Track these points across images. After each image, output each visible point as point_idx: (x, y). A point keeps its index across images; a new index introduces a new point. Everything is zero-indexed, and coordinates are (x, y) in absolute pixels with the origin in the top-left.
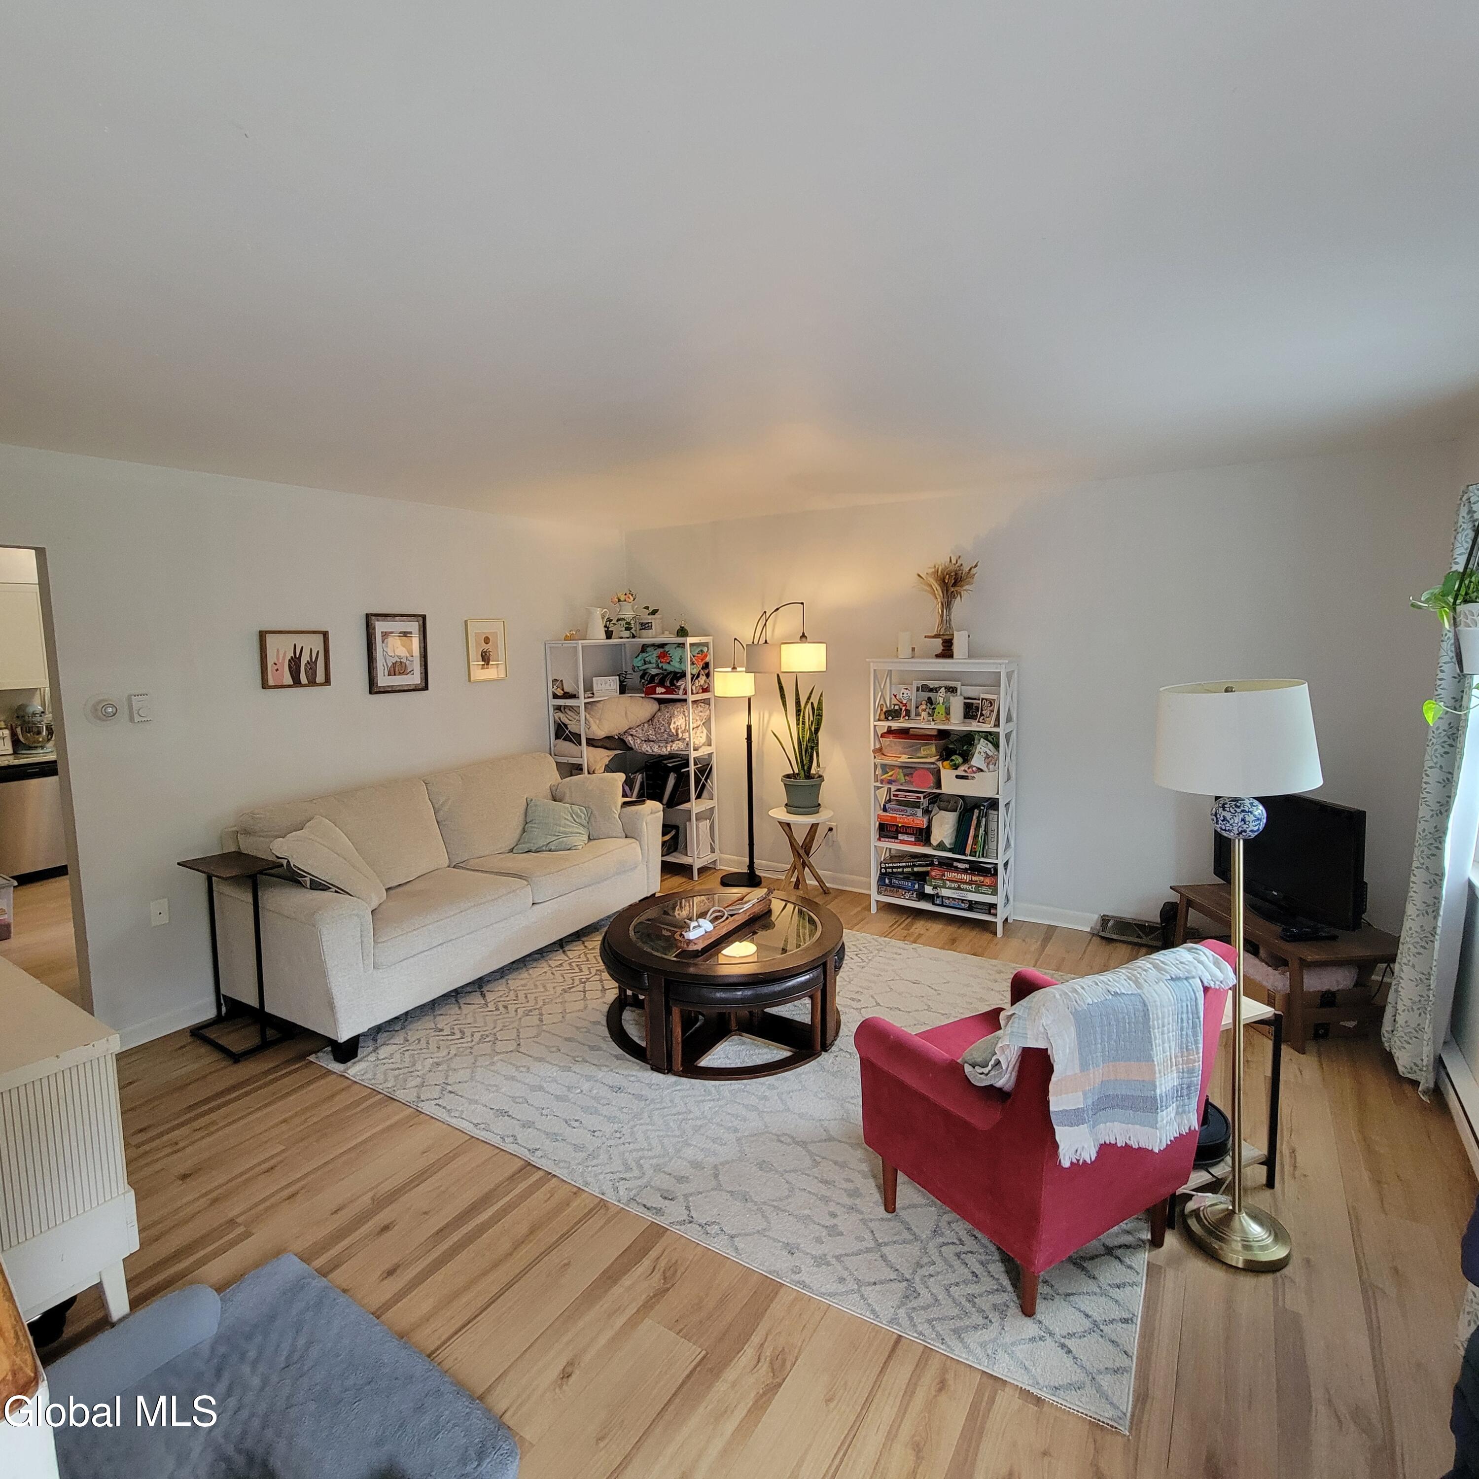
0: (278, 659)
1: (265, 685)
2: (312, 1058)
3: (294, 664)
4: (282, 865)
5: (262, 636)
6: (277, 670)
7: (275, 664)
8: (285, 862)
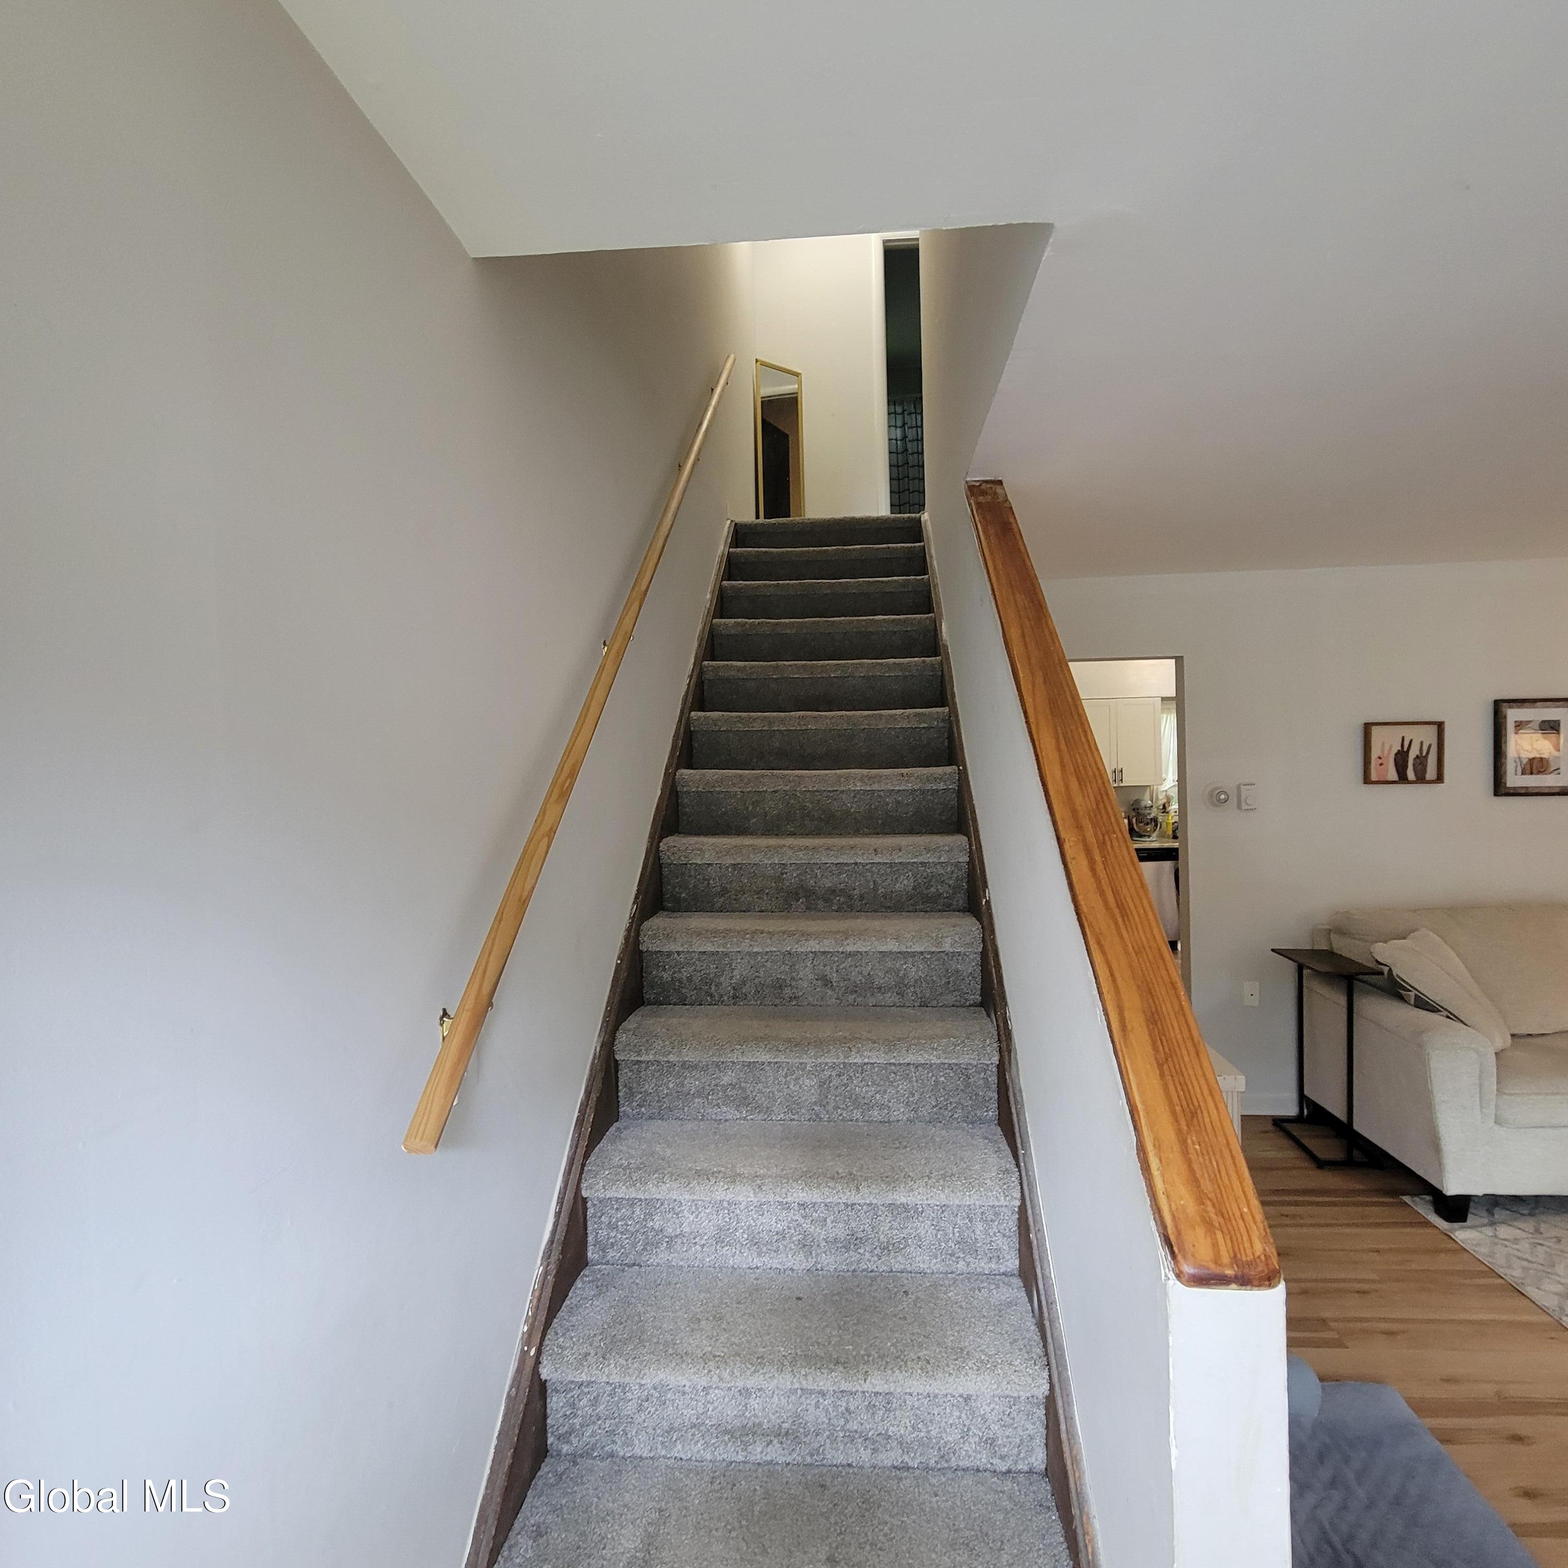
0: (1383, 751)
1: (1367, 780)
2: (1406, 1199)
3: (1401, 758)
4: (1382, 973)
5: (1367, 728)
6: (1381, 764)
7: (1380, 758)
8: (1386, 970)
